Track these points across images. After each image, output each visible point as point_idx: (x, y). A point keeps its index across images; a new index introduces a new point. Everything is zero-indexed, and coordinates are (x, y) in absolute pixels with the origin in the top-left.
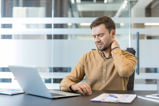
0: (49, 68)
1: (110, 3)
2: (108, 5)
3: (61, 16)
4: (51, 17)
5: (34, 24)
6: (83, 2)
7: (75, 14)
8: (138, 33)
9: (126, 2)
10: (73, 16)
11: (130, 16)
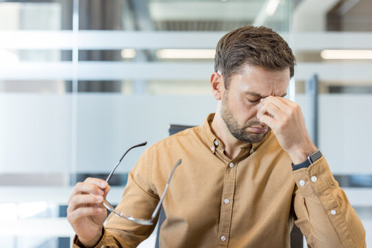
5: (39, 52)
10: (137, 28)
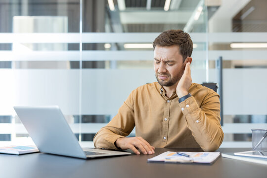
0: (74, 116)
1: (174, 10)
2: (171, 14)
3: (94, 30)
4: (78, 31)
6: (129, 9)
7: (116, 27)
8: (221, 58)
9: (200, 9)
10: (112, 31)
11: (208, 31)
